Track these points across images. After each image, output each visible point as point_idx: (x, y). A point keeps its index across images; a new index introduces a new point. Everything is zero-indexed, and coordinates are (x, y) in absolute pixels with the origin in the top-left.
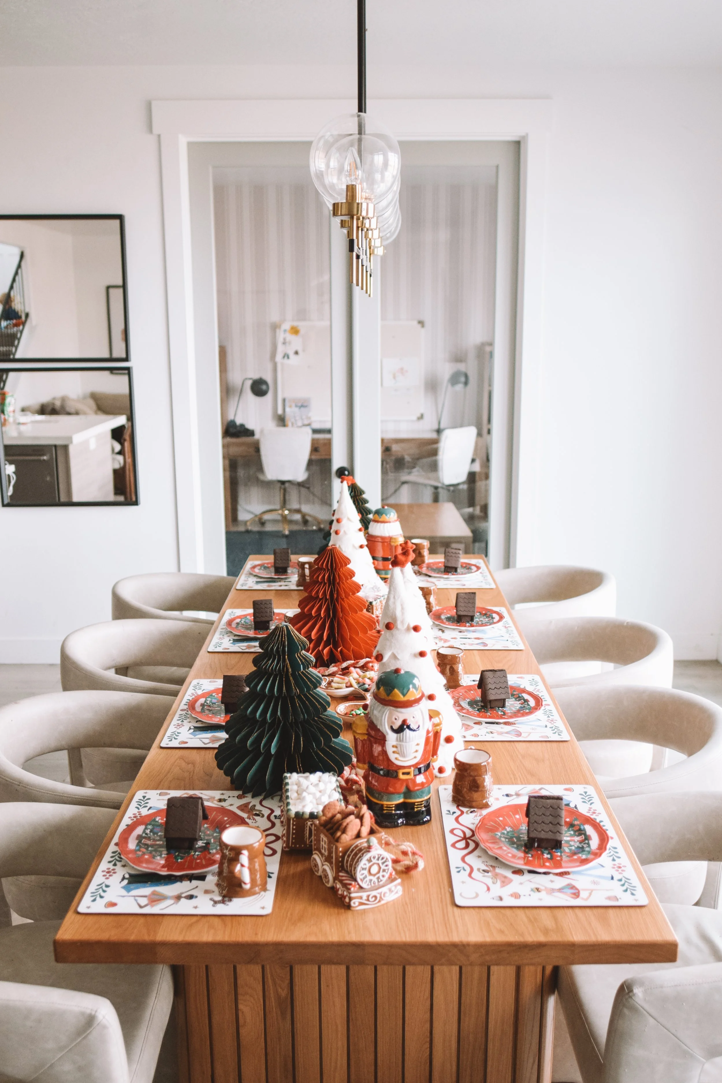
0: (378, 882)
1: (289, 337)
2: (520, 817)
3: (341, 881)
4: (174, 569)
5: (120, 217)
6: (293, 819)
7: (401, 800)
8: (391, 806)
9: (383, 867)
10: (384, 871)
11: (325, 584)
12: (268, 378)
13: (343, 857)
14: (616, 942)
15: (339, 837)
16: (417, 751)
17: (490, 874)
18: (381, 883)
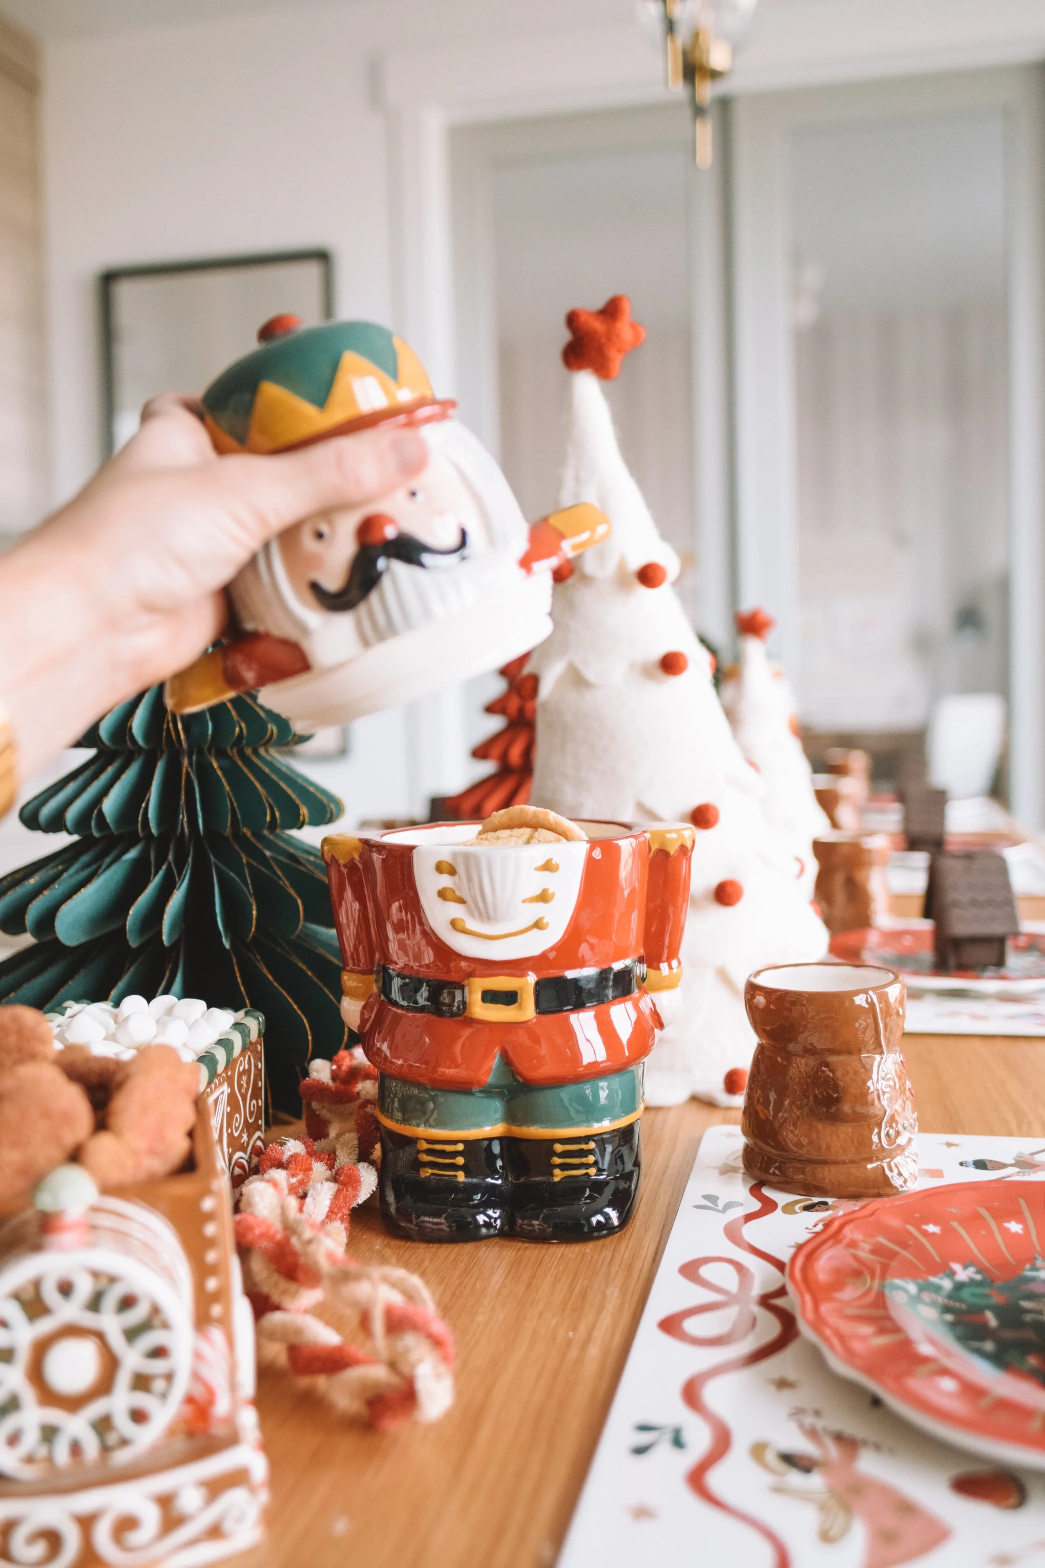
2: (1026, 1229)
5: (322, 257)
7: (494, 1126)
8: (449, 1148)
16: (544, 897)
17: (815, 1481)
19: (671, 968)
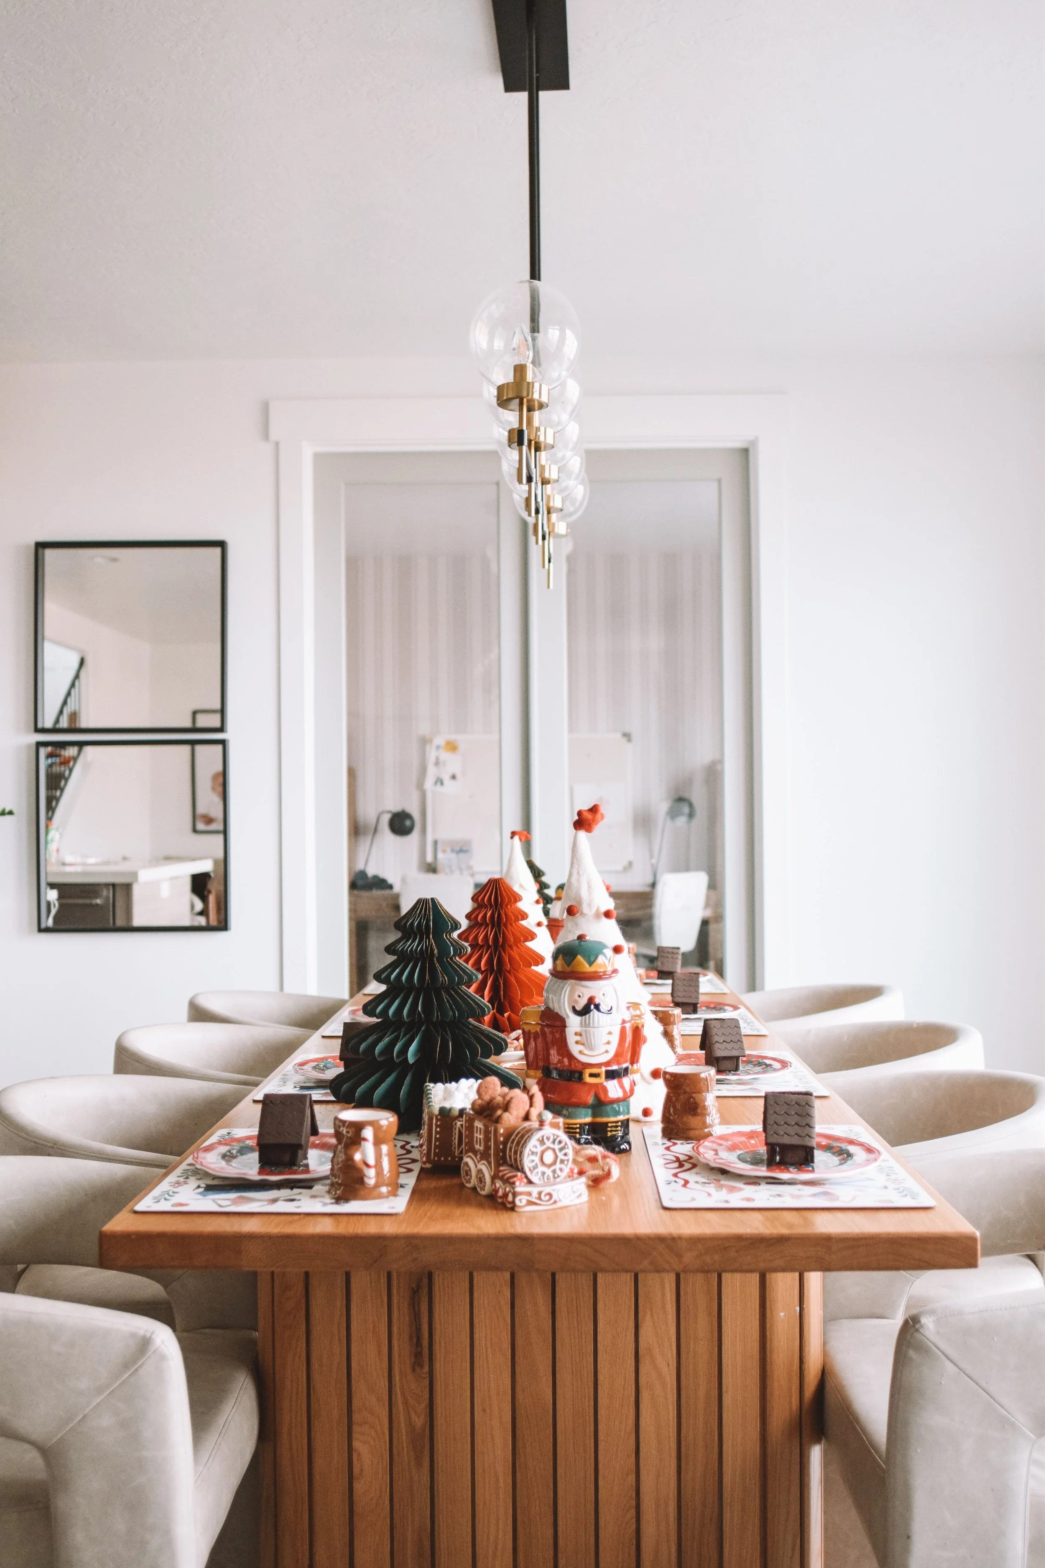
0: (554, 1177)
1: (445, 756)
3: (502, 1178)
4: (274, 987)
5: (221, 544)
6: (437, 1117)
7: (588, 1120)
8: (575, 1126)
9: (561, 1156)
10: (562, 1161)
11: (487, 925)
12: (414, 811)
13: (505, 1143)
14: (889, 1234)
15: (500, 1117)
16: (608, 1043)
17: (712, 1185)
18: (558, 1180)
19: (637, 1066)
